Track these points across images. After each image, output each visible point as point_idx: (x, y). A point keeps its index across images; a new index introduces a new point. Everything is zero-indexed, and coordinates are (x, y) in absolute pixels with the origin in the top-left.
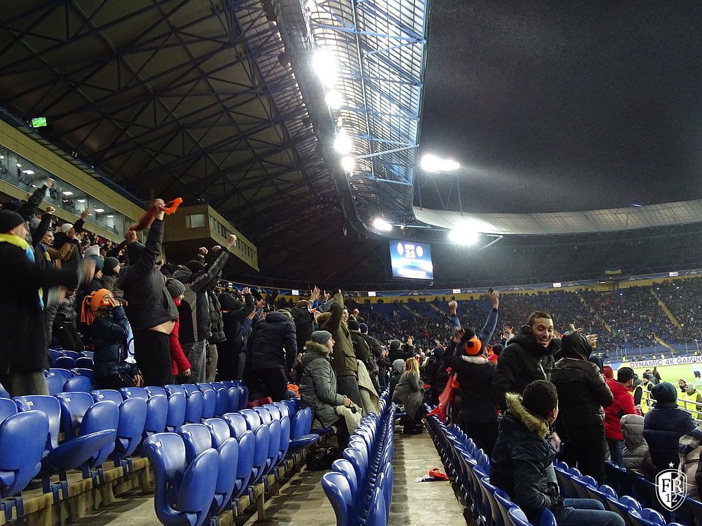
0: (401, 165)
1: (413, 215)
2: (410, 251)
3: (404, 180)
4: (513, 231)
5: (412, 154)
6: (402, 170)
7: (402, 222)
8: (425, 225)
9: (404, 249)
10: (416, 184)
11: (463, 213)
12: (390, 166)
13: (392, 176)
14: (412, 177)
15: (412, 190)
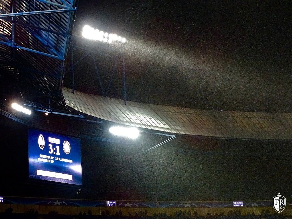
0: (52, 32)
1: (62, 99)
2: (54, 145)
3: (53, 51)
4: (188, 131)
5: (66, 19)
6: (52, 38)
7: (46, 107)
8: (77, 113)
9: (47, 142)
10: (68, 59)
11: (127, 102)
12: (37, 31)
13: (37, 45)
14: (64, 49)
15: (63, 65)
